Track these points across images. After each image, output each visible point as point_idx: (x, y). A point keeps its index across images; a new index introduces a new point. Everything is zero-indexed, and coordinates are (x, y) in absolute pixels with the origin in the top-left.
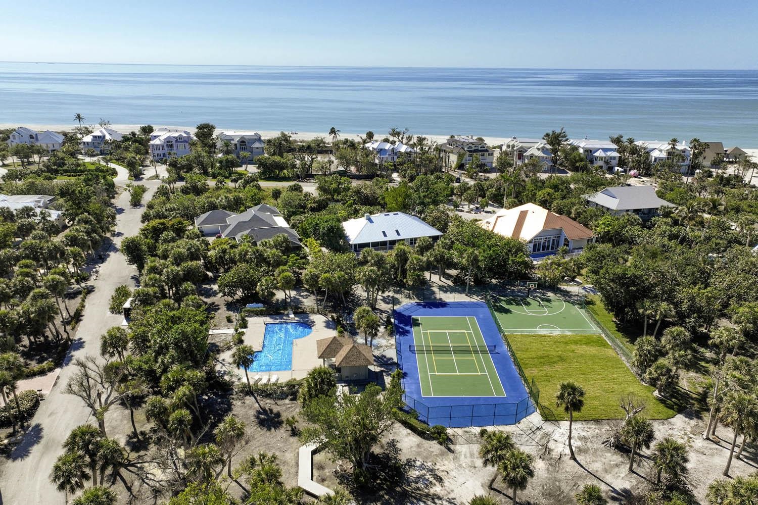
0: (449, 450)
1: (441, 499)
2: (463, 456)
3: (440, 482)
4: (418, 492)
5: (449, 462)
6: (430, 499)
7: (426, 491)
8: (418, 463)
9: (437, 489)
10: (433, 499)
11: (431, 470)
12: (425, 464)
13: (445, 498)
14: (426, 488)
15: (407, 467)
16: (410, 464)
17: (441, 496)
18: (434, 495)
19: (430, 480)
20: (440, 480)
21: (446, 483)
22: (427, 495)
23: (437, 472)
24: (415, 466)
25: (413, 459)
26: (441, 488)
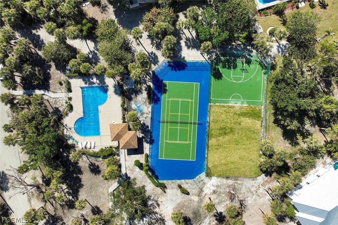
0: (165, 192)
1: (158, 214)
2: (169, 195)
3: (158, 206)
4: (151, 211)
5: (163, 197)
6: (154, 214)
7: (153, 210)
8: (152, 198)
9: (157, 210)
10: (155, 214)
11: (156, 201)
12: (155, 198)
13: (159, 213)
14: (153, 209)
15: (148, 199)
16: (149, 198)
17: (158, 213)
18: (156, 212)
19: (155, 205)
20: (158, 205)
21: (161, 207)
22: (153, 212)
23: (158, 202)
24: (151, 199)
25: (151, 195)
26: (158, 209)
